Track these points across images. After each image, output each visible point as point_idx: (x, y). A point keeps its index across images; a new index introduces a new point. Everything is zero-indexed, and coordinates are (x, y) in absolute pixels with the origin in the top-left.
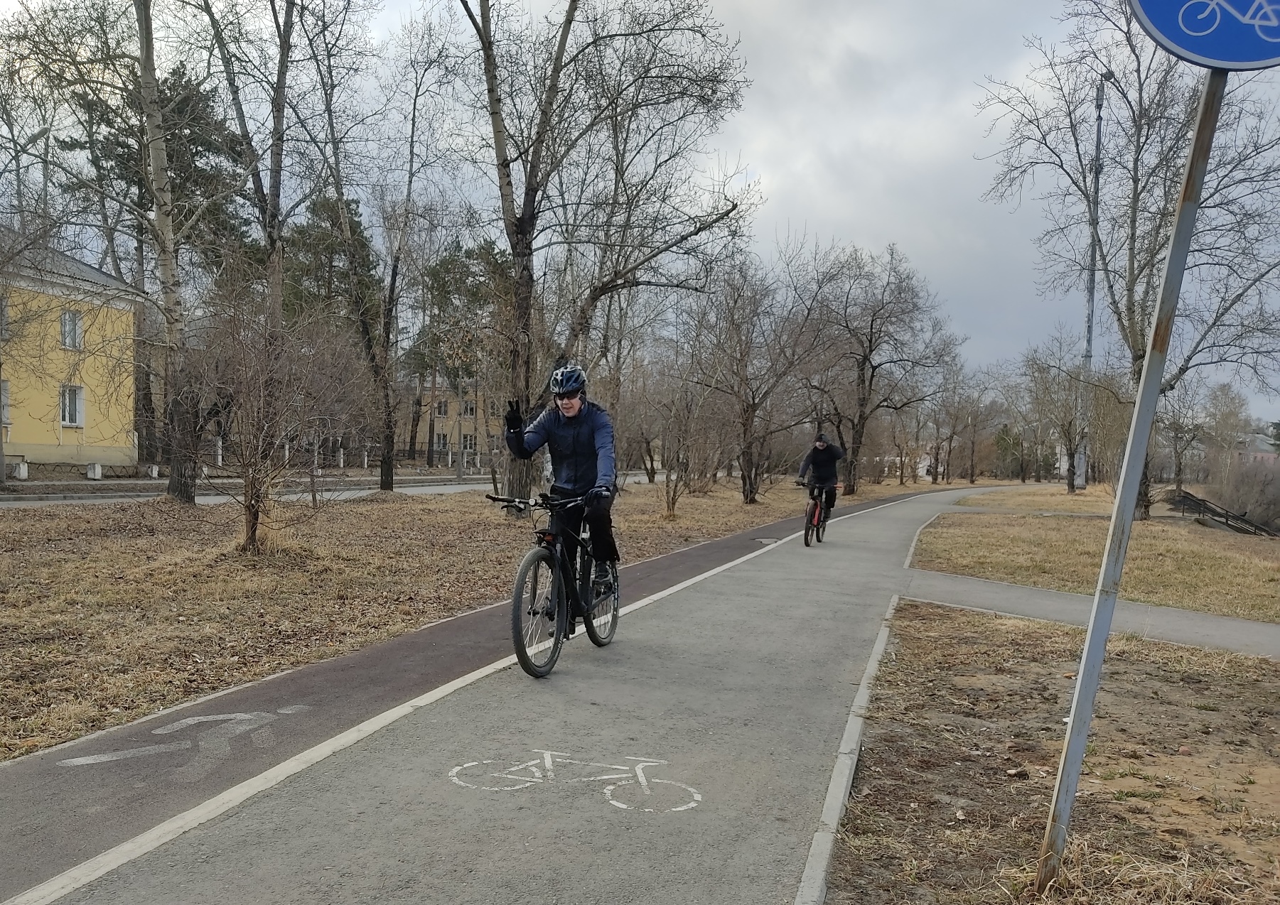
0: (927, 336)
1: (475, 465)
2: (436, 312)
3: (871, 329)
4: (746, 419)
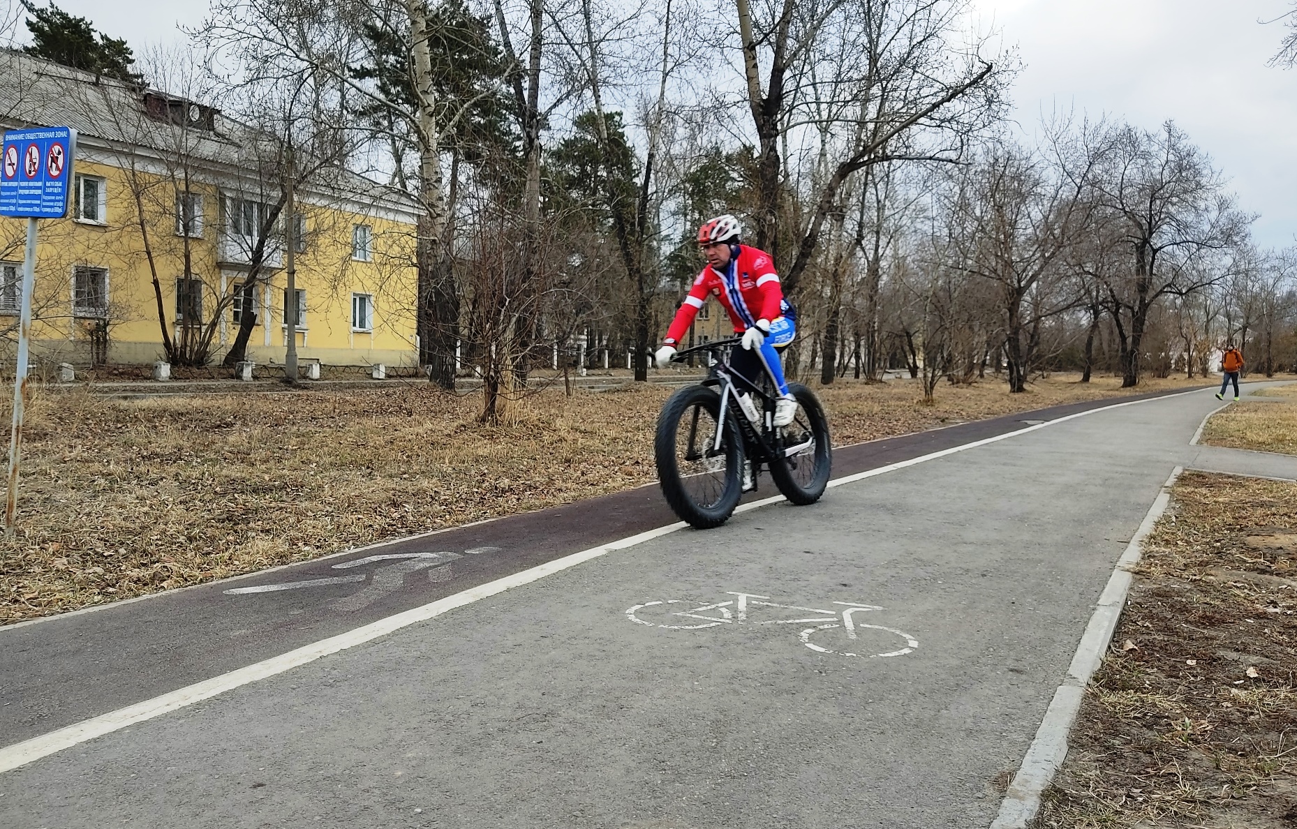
0: (1213, 215)
2: (697, 215)
3: (1151, 211)
4: (1012, 304)
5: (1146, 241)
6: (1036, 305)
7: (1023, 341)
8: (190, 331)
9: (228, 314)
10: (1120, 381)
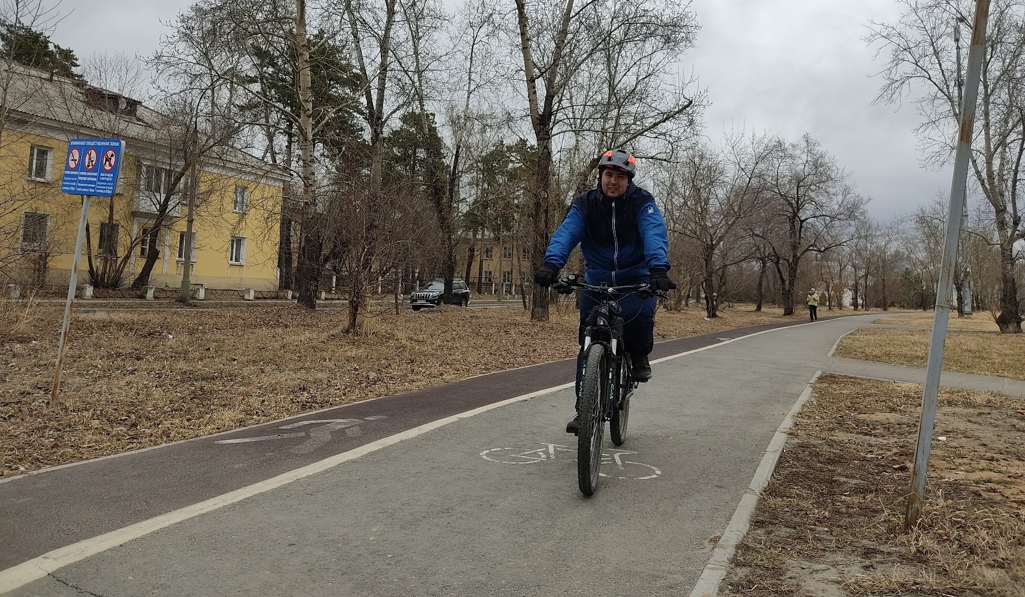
0: (840, 198)
1: (510, 293)
2: (486, 186)
3: (798, 195)
4: (707, 256)
5: (795, 215)
6: (724, 256)
7: (715, 281)
8: (109, 262)
9: (138, 249)
10: (782, 311)
